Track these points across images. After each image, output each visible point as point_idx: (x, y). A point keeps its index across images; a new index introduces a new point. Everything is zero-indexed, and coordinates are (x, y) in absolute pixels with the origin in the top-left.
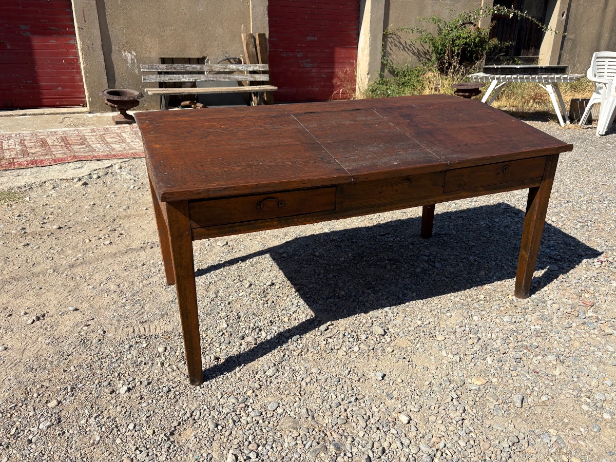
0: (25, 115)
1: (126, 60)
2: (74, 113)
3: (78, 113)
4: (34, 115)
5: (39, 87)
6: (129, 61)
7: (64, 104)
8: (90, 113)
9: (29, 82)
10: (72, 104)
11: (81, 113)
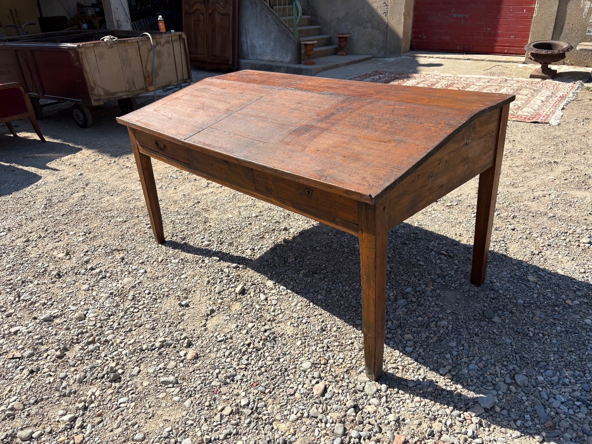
0: (469, 59)
1: (582, 10)
2: (509, 62)
3: (513, 62)
4: (476, 60)
5: (496, 35)
6: (586, 10)
7: (511, 52)
8: (524, 63)
9: (489, 29)
10: (518, 52)
11: (516, 62)
